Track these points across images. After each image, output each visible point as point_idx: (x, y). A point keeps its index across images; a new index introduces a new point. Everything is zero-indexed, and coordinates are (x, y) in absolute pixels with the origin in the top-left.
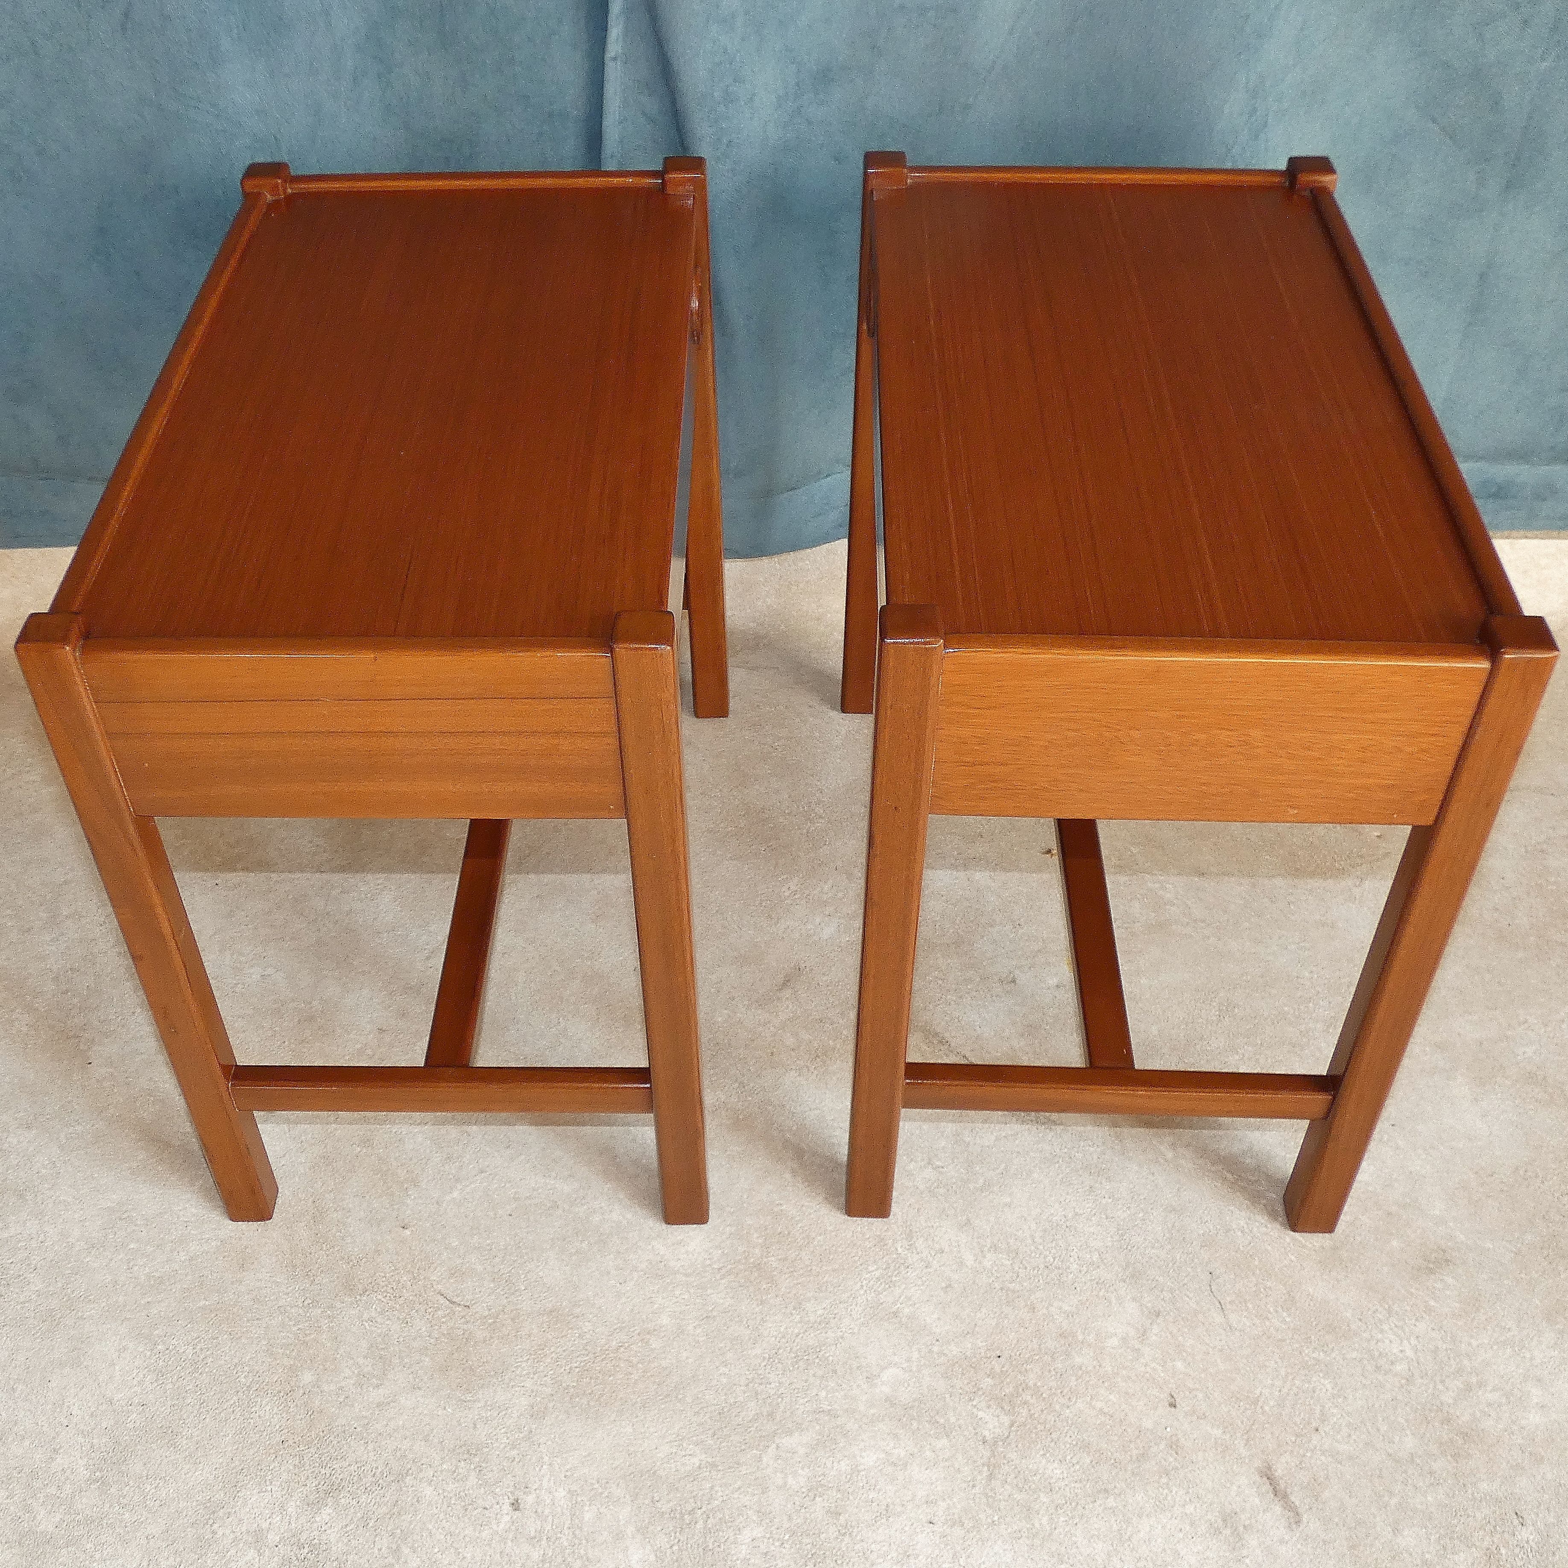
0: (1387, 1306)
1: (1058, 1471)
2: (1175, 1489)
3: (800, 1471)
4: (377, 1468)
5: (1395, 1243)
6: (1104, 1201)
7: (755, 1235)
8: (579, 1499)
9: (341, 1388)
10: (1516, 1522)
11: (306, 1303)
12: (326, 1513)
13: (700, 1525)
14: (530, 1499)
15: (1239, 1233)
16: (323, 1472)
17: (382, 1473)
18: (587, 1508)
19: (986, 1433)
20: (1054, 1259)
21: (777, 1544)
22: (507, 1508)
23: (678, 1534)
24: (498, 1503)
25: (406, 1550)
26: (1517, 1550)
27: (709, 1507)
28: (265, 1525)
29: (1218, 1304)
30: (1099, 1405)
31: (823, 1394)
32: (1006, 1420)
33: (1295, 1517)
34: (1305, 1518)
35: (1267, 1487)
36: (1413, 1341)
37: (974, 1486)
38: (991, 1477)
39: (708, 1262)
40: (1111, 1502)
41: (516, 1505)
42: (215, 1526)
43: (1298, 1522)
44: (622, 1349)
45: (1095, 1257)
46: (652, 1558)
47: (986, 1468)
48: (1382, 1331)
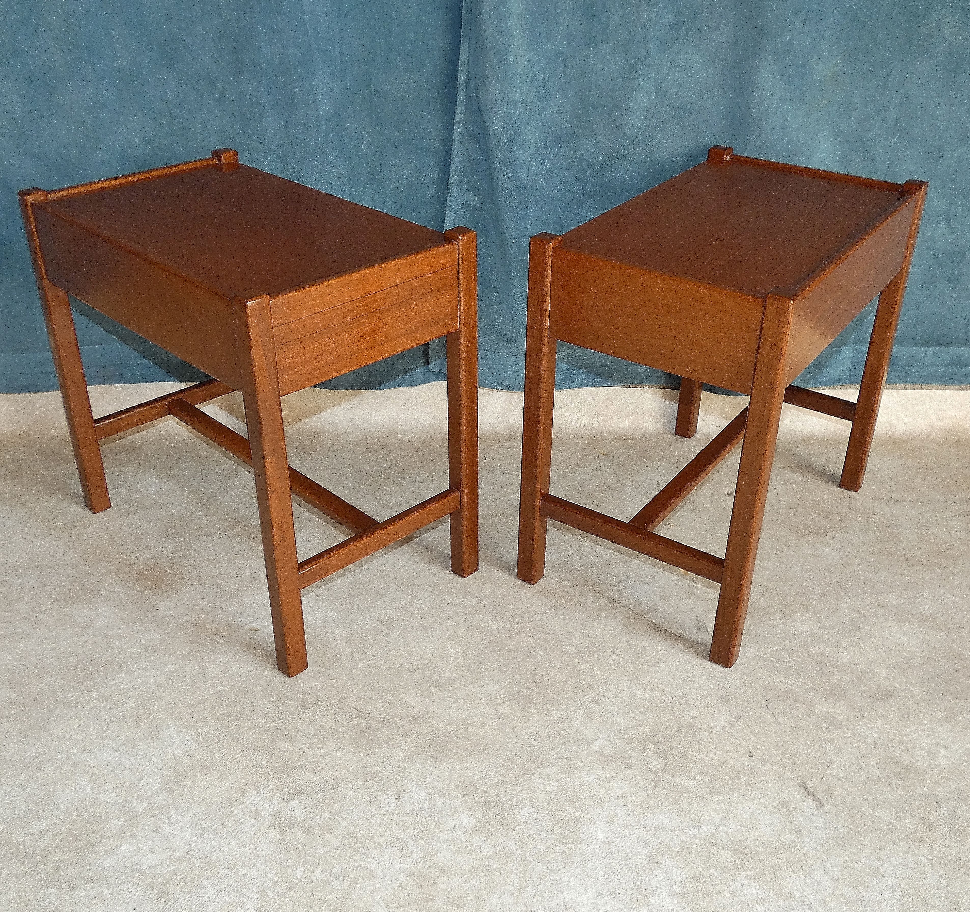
0: (861, 715)
1: (692, 784)
2: (754, 792)
3: (553, 784)
4: (321, 783)
5: (863, 688)
6: (708, 670)
7: (523, 683)
8: (433, 796)
9: (300, 749)
10: (937, 806)
11: (279, 712)
12: (294, 803)
13: (500, 807)
14: (406, 796)
15: (781, 683)
16: (291, 785)
17: (324, 785)
18: (437, 800)
19: (652, 767)
20: (683, 694)
21: (542, 815)
22: (393, 800)
23: (488, 811)
24: (388, 798)
25: (339, 819)
26: (939, 818)
27: (504, 799)
28: (260, 808)
29: (771, 714)
30: (711, 756)
31: (564, 750)
32: (663, 762)
33: (820, 804)
34: (825, 804)
35: (804, 791)
36: (876, 729)
37: (647, 790)
38: (655, 787)
39: (498, 695)
40: (721, 797)
41: (398, 799)
42: (232, 809)
43: (822, 806)
44: (453, 732)
45: (705, 693)
46: (474, 821)
47: (653, 782)
48: (859, 725)
